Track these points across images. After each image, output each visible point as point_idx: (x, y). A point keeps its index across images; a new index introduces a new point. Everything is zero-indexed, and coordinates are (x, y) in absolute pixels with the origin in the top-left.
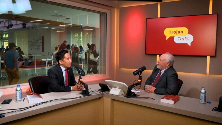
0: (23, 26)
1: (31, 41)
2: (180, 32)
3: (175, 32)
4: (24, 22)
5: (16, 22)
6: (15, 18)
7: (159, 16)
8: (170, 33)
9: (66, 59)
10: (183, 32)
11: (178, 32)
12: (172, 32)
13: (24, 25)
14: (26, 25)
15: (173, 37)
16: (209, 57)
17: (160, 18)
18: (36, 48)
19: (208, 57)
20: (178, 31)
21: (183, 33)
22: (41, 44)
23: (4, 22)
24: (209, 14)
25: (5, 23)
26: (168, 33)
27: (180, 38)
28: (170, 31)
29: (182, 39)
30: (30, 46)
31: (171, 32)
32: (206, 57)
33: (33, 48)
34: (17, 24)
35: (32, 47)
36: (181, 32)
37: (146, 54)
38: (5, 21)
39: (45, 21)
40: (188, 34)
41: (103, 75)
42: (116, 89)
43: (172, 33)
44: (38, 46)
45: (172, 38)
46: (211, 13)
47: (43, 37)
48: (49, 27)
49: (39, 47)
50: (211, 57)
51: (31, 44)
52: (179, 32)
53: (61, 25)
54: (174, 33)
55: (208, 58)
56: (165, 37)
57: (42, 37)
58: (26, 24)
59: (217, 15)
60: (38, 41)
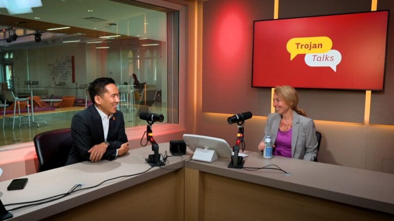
0: (36, 38)
1: (53, 65)
2: (317, 46)
3: (307, 46)
4: (38, 31)
5: (25, 32)
6: (20, 23)
7: (276, 16)
8: (298, 48)
9: (110, 95)
10: (321, 45)
11: (312, 46)
12: (302, 46)
13: (38, 36)
14: (41, 37)
15: (303, 56)
16: (370, 92)
17: (278, 19)
18: (61, 77)
19: (367, 91)
20: (312, 44)
21: (321, 47)
22: (70, 70)
23: (4, 31)
24: (371, 12)
25: (5, 33)
26: (293, 47)
27: (316, 57)
28: (298, 44)
29: (319, 59)
30: (52, 72)
31: (300, 46)
32: (364, 92)
33: (57, 77)
34: (25, 35)
35: (54, 74)
36: (319, 45)
37: (252, 87)
38: (6, 30)
39: (73, 30)
40: (332, 49)
41: (172, 125)
42: (203, 150)
43: (302, 48)
44: (64, 73)
45: (301, 57)
46: (376, 10)
47: (73, 58)
48: (81, 41)
49: (66, 74)
50: (373, 92)
51: (53, 70)
52: (315, 46)
53: (103, 36)
54: (305, 47)
55: (368, 93)
56: (289, 55)
57: (71, 58)
58: (41, 35)
59: (387, 12)
60: (64, 64)
